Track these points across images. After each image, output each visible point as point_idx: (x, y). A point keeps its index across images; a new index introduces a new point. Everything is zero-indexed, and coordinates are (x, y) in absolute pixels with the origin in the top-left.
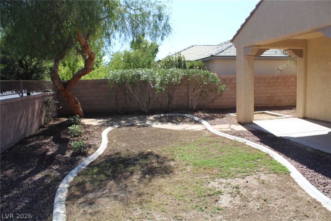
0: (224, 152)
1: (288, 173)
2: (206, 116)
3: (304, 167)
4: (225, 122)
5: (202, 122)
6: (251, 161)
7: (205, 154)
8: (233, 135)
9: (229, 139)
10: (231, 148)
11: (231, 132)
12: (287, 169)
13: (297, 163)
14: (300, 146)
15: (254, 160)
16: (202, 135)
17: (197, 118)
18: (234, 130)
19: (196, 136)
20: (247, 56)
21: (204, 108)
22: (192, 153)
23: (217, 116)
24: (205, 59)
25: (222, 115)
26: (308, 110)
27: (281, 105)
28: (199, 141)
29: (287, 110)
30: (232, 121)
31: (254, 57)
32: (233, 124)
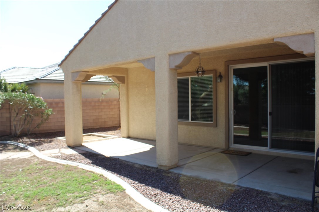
0: (57, 178)
1: (123, 191)
2: (33, 142)
3: (136, 182)
4: (54, 146)
5: (28, 148)
6: (87, 184)
7: (37, 183)
8: (64, 160)
9: (61, 164)
10: (65, 173)
11: (62, 156)
12: (121, 187)
13: (129, 180)
14: (128, 164)
15: (90, 183)
16: (30, 162)
17: (23, 144)
18: (65, 154)
19: (23, 164)
20: (75, 80)
21: (30, 133)
22: (21, 184)
23: (44, 141)
24: (29, 82)
25: (49, 139)
26: (131, 130)
27: (106, 127)
28: (28, 170)
29: (112, 130)
30: (61, 145)
31: (82, 82)
32: (62, 148)
